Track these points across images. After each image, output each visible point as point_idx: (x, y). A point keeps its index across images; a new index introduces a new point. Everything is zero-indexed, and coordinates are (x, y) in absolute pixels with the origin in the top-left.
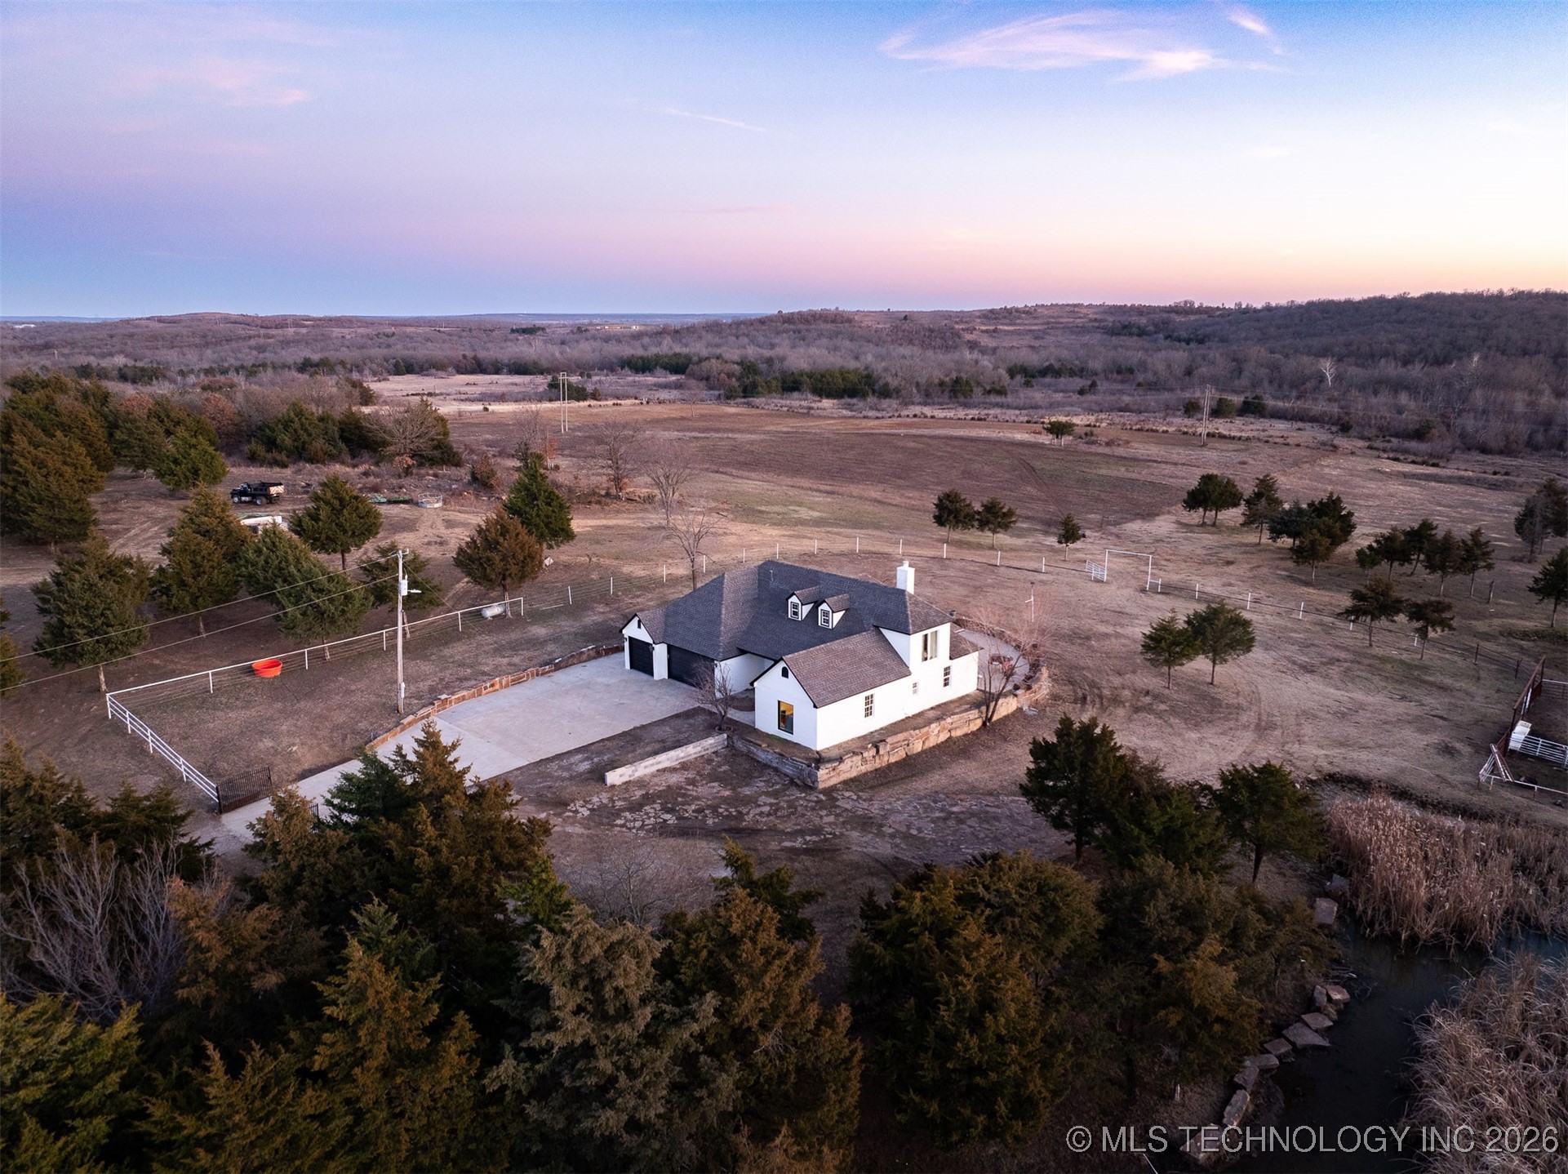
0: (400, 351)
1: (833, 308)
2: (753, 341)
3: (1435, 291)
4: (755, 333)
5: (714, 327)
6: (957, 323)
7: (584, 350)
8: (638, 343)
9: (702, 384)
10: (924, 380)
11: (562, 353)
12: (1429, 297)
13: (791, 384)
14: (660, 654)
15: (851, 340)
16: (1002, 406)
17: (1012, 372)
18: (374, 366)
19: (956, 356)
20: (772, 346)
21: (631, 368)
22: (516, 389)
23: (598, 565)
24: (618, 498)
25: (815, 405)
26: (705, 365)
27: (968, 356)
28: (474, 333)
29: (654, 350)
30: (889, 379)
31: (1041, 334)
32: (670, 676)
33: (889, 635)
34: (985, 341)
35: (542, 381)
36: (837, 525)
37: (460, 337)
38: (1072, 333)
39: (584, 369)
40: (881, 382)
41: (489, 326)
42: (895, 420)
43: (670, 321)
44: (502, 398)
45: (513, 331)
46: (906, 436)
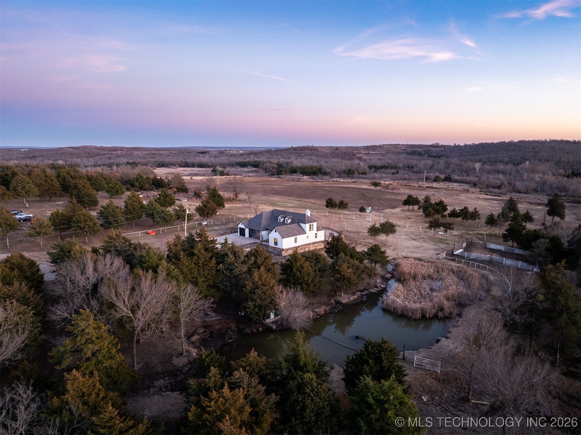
0: (159, 159)
1: (311, 145)
2: (282, 157)
3: (522, 140)
4: (283, 154)
5: (269, 152)
6: (355, 151)
7: (224, 159)
8: (242, 157)
9: (264, 171)
10: (339, 170)
11: (215, 160)
12: (520, 142)
13: (294, 171)
14: (247, 231)
15: (317, 156)
16: (364, 178)
17: (370, 168)
18: (151, 164)
19: (352, 162)
20: (289, 158)
21: (239, 166)
22: (201, 172)
23: (231, 215)
24: (236, 200)
25: (301, 178)
26: (265, 164)
27: (356, 162)
28: (184, 153)
29: (247, 160)
30: (327, 169)
31: (384, 154)
32: (249, 236)
33: (301, 224)
34: (364, 157)
35: (209, 170)
36: (298, 208)
37: (179, 155)
38: (396, 154)
39: (223, 166)
40: (324, 171)
41: (189, 151)
42: (327, 182)
43: (253, 149)
44: (196, 175)
45: (198, 153)
46: (328, 187)
